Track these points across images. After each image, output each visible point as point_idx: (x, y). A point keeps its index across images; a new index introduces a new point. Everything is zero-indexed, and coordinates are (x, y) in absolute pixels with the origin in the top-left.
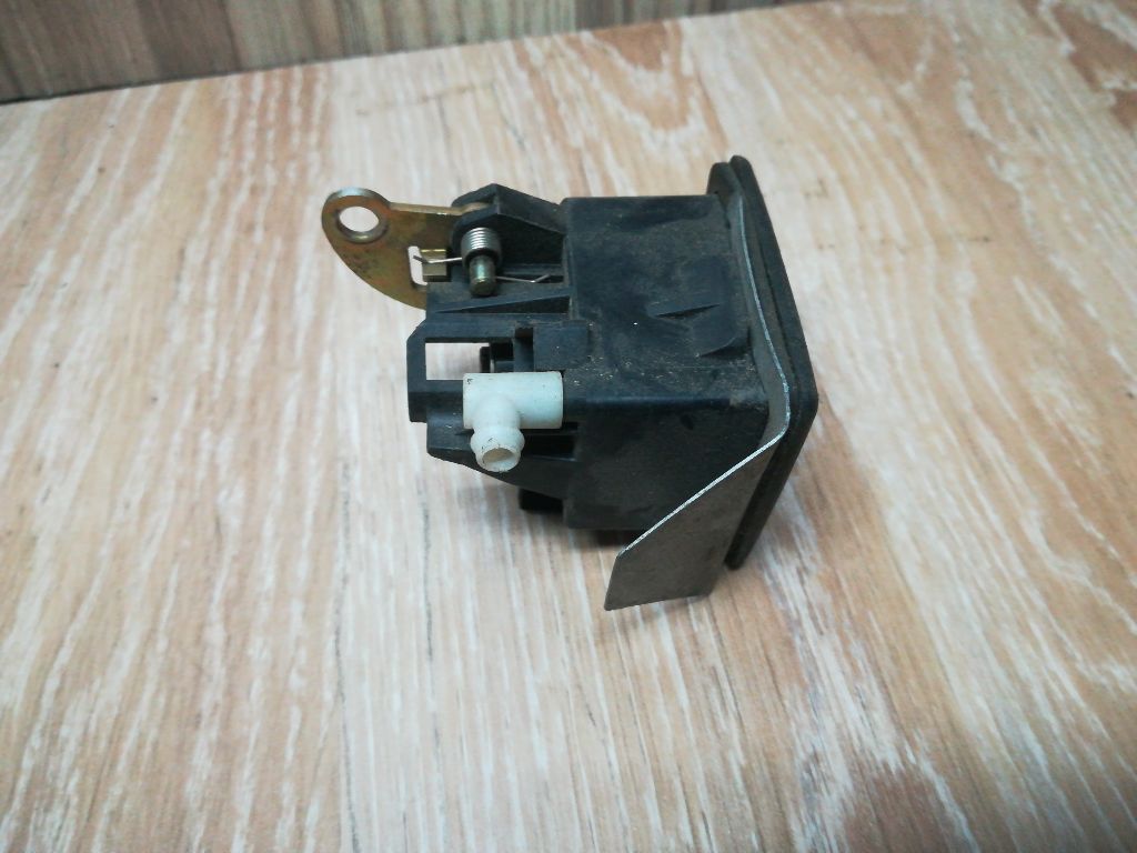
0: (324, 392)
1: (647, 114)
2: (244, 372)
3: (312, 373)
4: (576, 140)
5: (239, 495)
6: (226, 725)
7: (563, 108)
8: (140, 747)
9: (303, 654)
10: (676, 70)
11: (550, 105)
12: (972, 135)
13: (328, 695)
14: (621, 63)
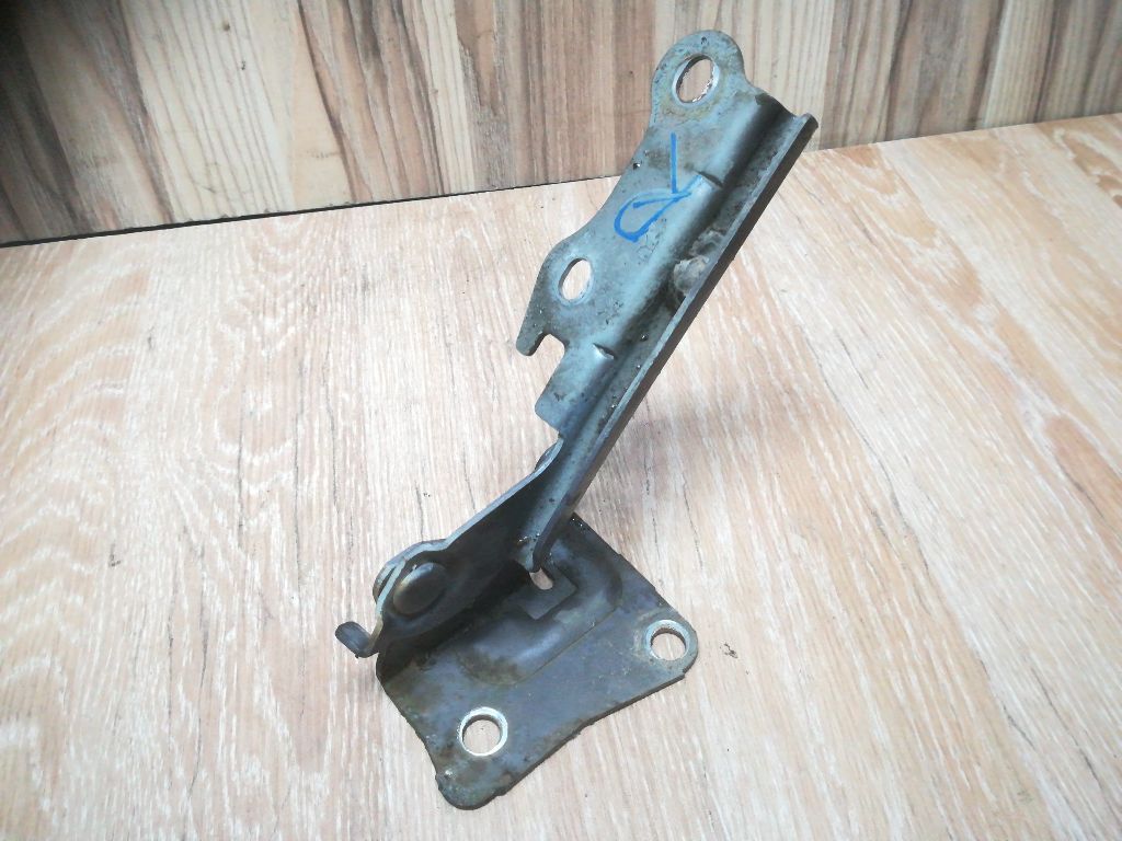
0: (777, 302)
1: (876, 188)
2: (738, 295)
3: (768, 295)
4: (846, 199)
5: (760, 340)
6: (797, 409)
7: (834, 186)
8: (766, 416)
9: (816, 388)
10: (882, 167)
11: (828, 185)
12: (1034, 196)
13: (833, 400)
14: (854, 164)
